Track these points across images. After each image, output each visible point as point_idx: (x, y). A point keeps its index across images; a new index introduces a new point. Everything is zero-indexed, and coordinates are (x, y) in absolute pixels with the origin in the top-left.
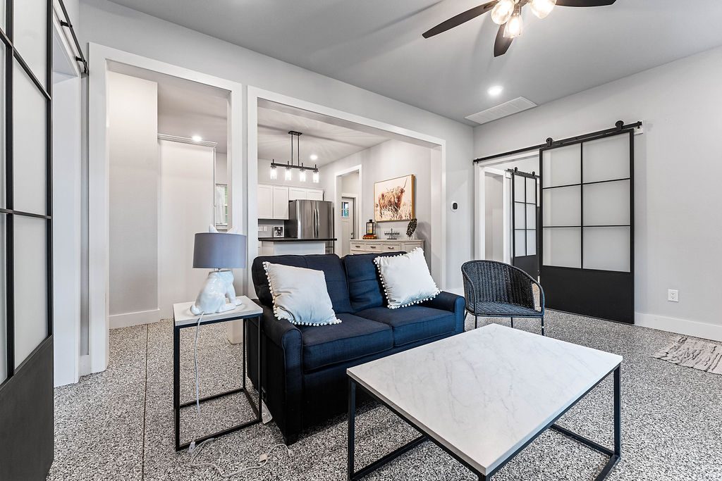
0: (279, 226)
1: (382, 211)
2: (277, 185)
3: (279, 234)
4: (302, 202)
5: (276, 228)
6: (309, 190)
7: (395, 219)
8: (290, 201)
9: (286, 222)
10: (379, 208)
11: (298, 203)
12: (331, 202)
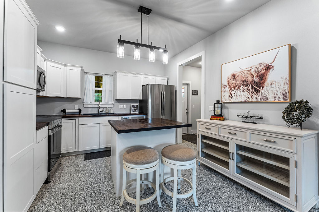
0: (135, 104)
1: (233, 93)
2: (132, 74)
3: (135, 110)
4: (153, 86)
5: (133, 106)
6: (157, 78)
7: (255, 100)
8: (143, 86)
9: (140, 101)
10: (227, 89)
11: (149, 87)
12: (174, 86)
